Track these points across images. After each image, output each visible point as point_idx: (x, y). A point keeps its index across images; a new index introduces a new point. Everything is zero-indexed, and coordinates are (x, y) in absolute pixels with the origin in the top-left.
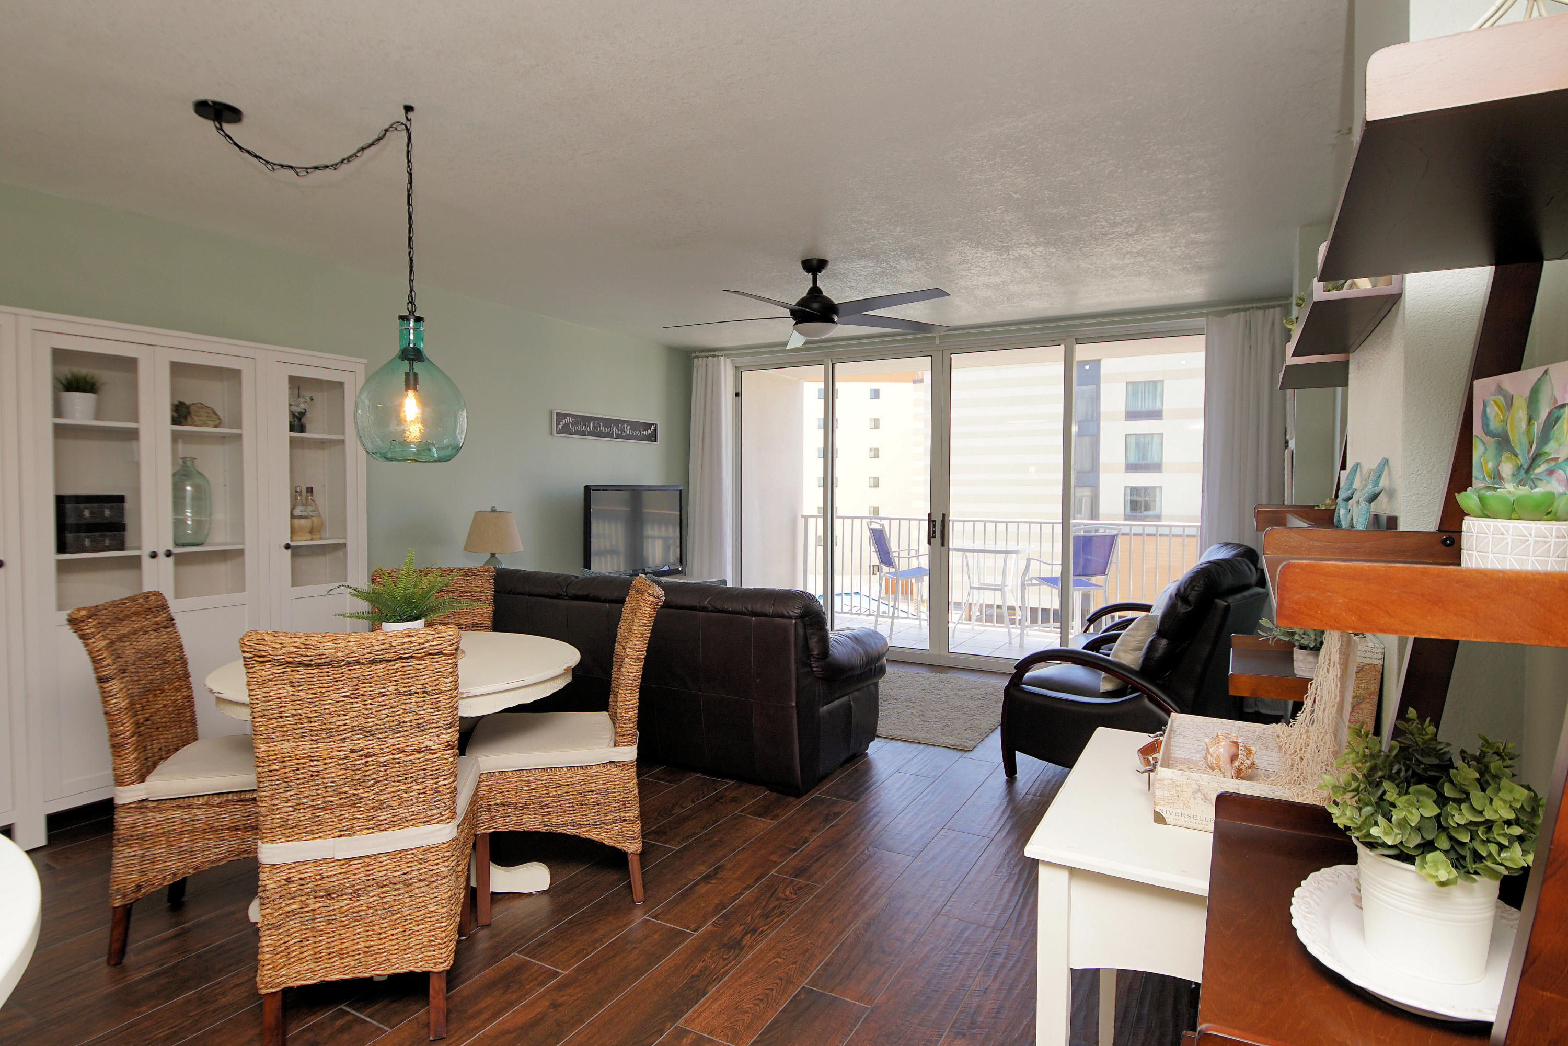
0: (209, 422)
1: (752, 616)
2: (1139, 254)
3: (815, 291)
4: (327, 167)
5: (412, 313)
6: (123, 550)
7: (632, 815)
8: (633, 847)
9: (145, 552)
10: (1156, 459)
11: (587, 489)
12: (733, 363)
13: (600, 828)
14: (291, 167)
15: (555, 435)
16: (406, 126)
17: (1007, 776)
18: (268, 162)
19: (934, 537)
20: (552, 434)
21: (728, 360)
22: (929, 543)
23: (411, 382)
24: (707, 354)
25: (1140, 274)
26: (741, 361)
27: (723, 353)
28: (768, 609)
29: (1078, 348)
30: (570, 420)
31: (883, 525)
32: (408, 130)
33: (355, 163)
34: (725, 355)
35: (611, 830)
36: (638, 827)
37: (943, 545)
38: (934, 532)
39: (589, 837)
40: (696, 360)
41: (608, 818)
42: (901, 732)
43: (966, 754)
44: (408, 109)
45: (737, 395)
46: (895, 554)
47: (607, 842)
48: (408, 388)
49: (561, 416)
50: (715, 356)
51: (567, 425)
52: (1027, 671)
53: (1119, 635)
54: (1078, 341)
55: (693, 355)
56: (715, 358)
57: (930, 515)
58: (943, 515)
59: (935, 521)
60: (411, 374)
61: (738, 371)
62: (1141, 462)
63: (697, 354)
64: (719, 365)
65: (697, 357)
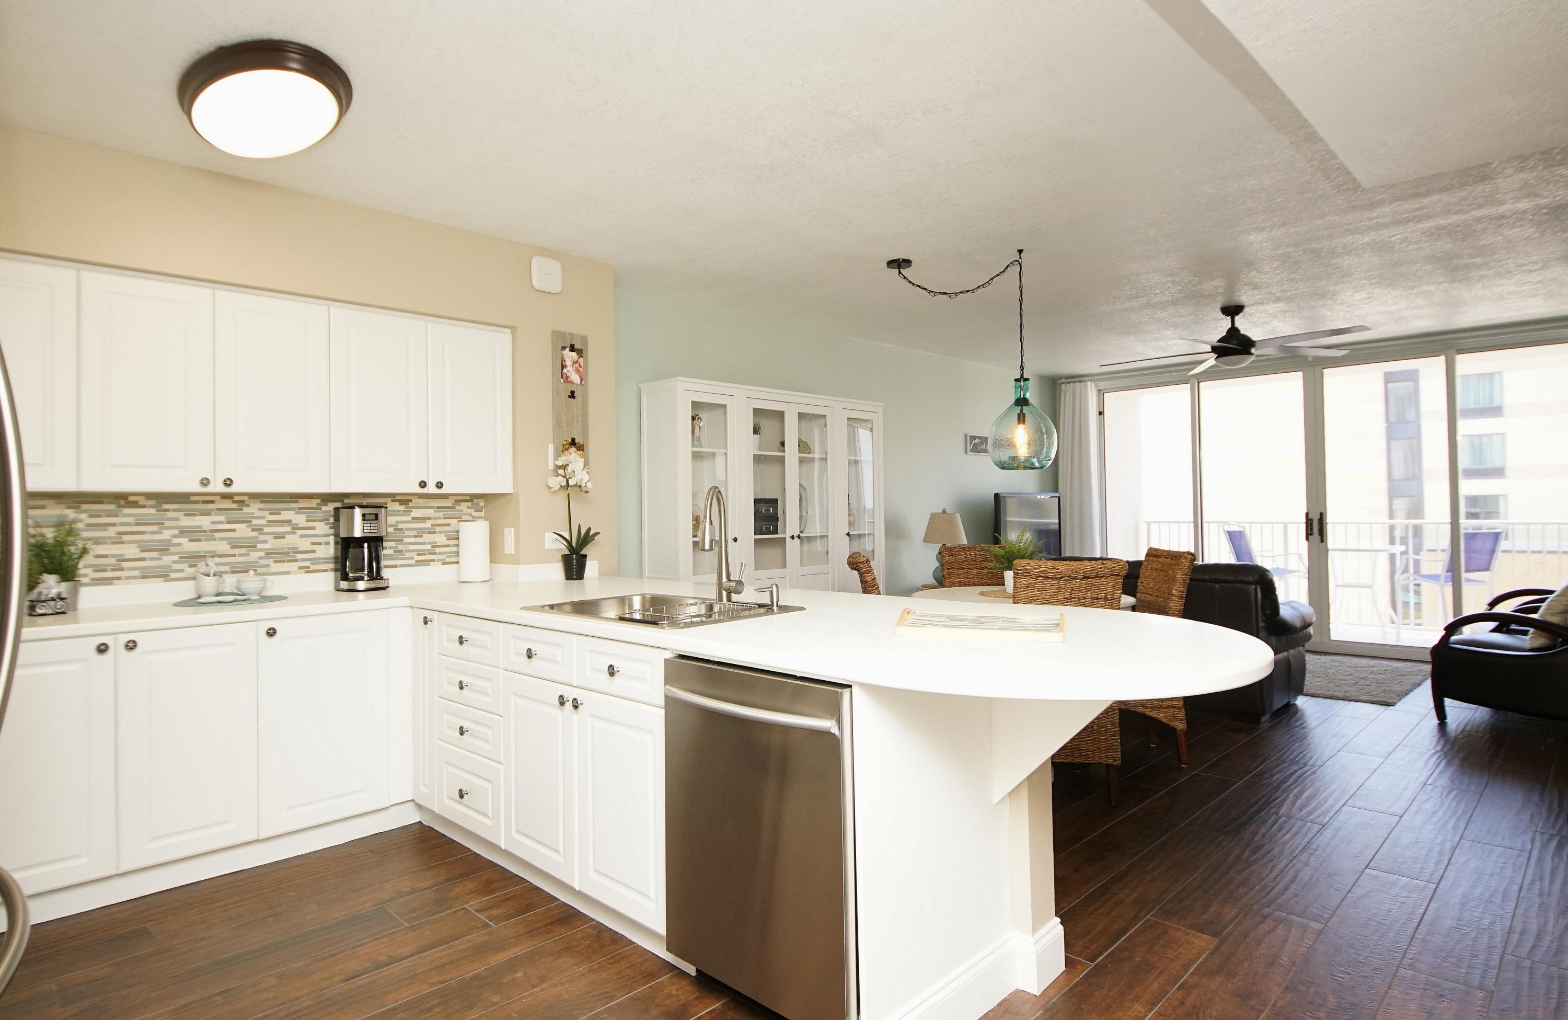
0: (805, 451)
1: (1216, 583)
2: (1538, 282)
3: (1233, 332)
4: (968, 291)
5: (1022, 375)
6: (777, 534)
7: (1180, 704)
8: (1181, 726)
9: (788, 536)
10: (1498, 464)
11: (997, 496)
12: (1096, 386)
13: (1159, 710)
14: (946, 293)
15: (969, 453)
16: (1019, 262)
17: (1439, 720)
18: (930, 291)
19: (1312, 534)
20: (966, 452)
21: (1093, 384)
22: (1307, 539)
23: (1021, 419)
24: (1073, 380)
25: (1535, 296)
26: (1103, 385)
27: (1089, 378)
28: (1230, 578)
29: (1460, 358)
30: (977, 441)
31: (1243, 527)
32: (1020, 264)
33: (989, 288)
34: (1091, 380)
35: (1166, 713)
36: (1183, 713)
37: (1322, 541)
38: (1311, 529)
39: (1152, 716)
40: (1063, 386)
41: (1164, 704)
42: (1321, 692)
43: (1390, 708)
44: (1020, 251)
45: (1100, 413)
46: (1256, 554)
47: (1164, 720)
48: (1019, 423)
49: (973, 438)
50: (1080, 381)
51: (975, 445)
52: (1452, 635)
53: (1540, 606)
54: (1460, 352)
55: (1059, 381)
56: (1083, 383)
57: (1307, 514)
58: (1322, 514)
59: (1311, 520)
60: (1022, 414)
61: (1101, 393)
62: (1477, 467)
63: (1063, 380)
64: (1086, 388)
65: (1063, 383)
